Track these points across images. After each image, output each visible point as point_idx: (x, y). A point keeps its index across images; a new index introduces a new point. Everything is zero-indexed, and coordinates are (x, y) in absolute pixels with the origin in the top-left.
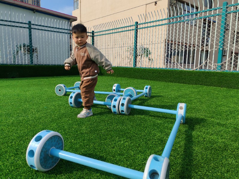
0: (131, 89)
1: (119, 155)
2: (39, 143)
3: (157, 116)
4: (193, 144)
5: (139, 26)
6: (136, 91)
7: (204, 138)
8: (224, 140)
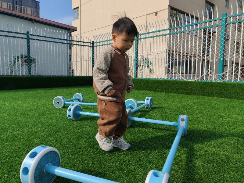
0: (132, 101)
1: (119, 170)
2: (34, 160)
3: (158, 129)
4: (194, 158)
6: (136, 102)
7: (206, 151)
8: (225, 153)
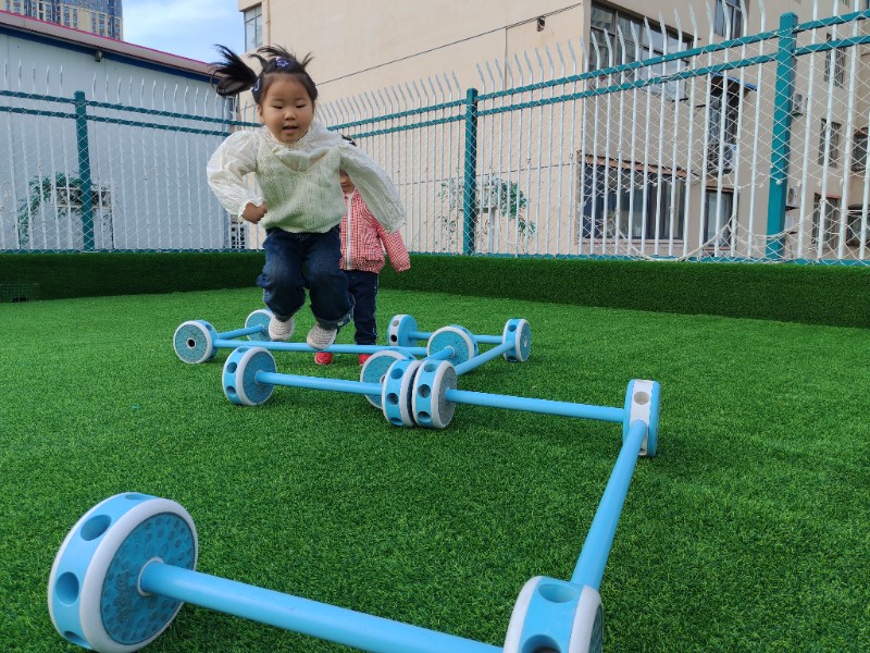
0: (457, 335)
2: (97, 545)
5: (480, 103)
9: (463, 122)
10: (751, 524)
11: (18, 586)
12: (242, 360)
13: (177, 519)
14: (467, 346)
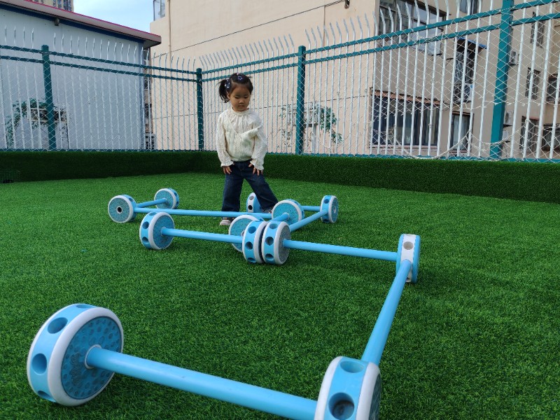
0: (291, 205)
2: (59, 337)
5: (307, 56)
6: (301, 208)
9: (296, 68)
10: (476, 325)
11: (8, 363)
12: (152, 220)
13: (110, 321)
14: (297, 213)
